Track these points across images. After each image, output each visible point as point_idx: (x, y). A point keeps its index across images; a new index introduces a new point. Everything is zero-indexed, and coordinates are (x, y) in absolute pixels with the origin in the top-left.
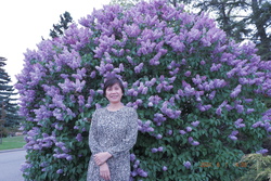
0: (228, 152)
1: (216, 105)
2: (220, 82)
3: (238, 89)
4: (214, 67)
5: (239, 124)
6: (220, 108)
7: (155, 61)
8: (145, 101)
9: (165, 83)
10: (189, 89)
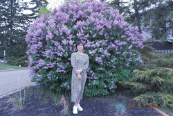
0: (125, 71)
1: (122, 52)
2: (125, 43)
3: (131, 46)
4: (122, 36)
5: (130, 60)
6: (124, 53)
7: (101, 33)
8: (98, 50)
9: (104, 43)
10: (113, 45)
